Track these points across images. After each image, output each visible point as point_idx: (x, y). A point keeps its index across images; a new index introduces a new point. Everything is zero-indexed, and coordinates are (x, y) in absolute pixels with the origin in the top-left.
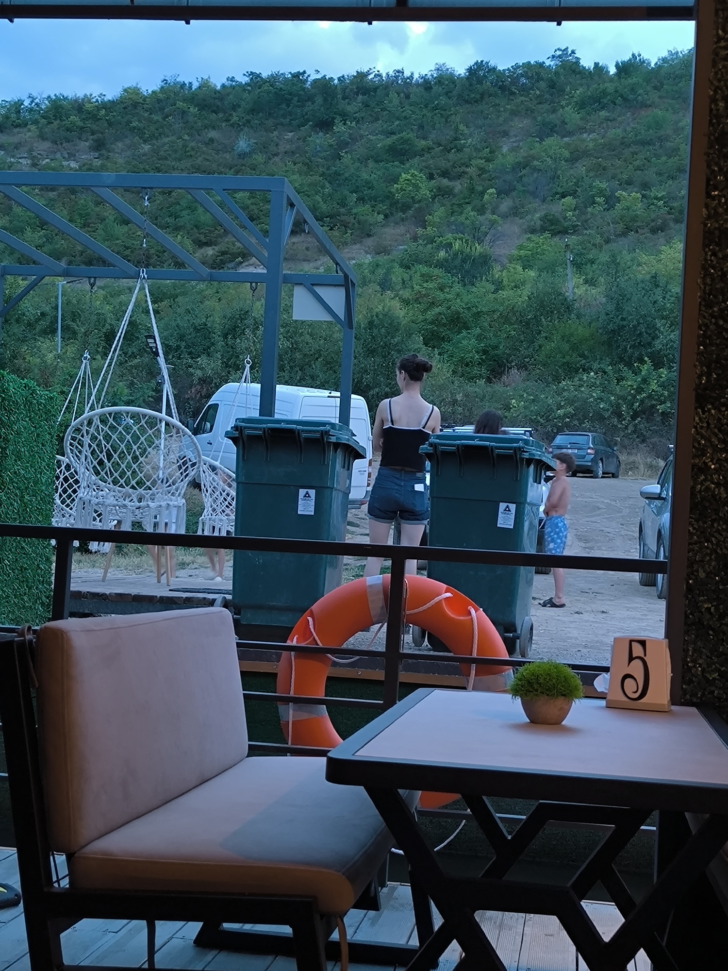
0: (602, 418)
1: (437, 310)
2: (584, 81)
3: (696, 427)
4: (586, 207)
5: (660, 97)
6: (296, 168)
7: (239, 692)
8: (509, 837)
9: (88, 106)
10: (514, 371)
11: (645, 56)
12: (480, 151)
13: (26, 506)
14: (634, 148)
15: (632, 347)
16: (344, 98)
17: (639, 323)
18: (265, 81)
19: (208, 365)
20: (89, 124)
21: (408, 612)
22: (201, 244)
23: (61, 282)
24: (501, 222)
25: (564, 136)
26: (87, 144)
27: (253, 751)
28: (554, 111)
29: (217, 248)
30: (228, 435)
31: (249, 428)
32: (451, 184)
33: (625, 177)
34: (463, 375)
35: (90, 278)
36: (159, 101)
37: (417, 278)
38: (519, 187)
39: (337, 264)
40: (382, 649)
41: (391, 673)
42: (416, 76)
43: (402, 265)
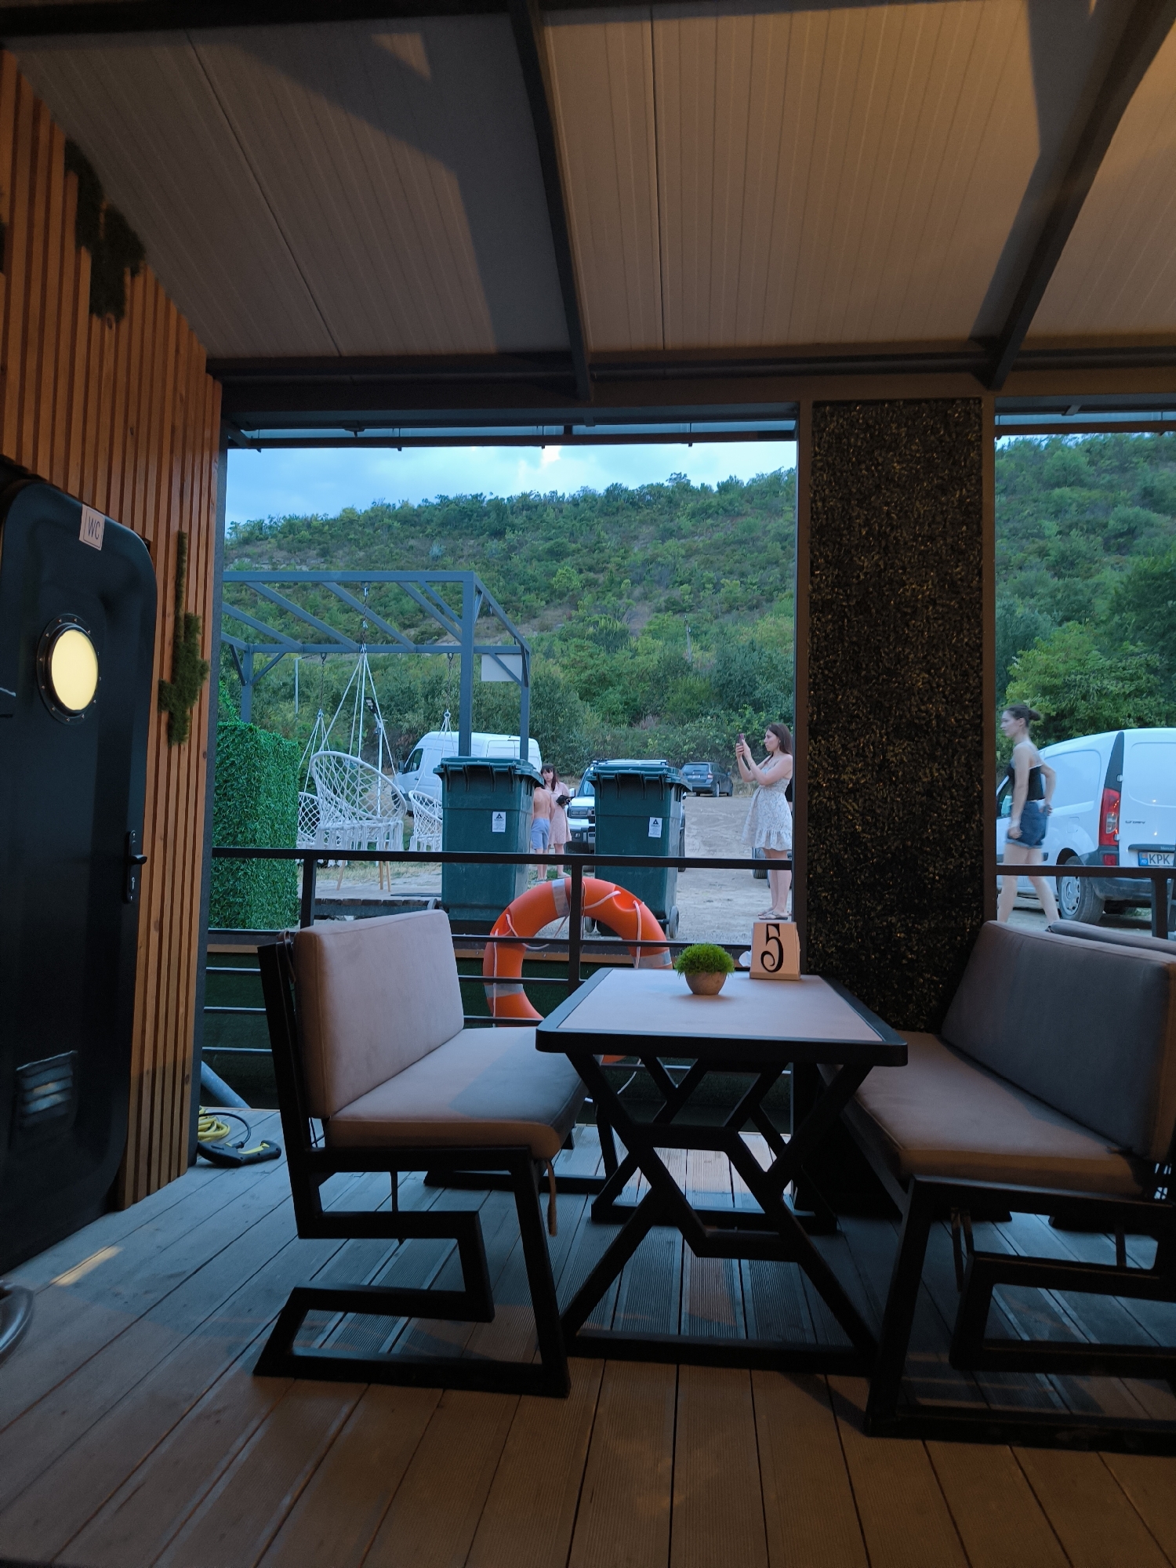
0: (718, 751)
1: (589, 672)
2: (694, 497)
3: (810, 755)
4: (699, 592)
5: (752, 508)
6: (477, 567)
7: (455, 977)
8: (677, 1086)
9: (314, 523)
10: (650, 717)
11: (739, 478)
12: (617, 551)
13: (276, 832)
14: (733, 547)
15: (739, 696)
16: (512, 513)
17: (743, 678)
18: (451, 502)
19: (413, 719)
20: (316, 536)
21: (586, 908)
22: (405, 627)
23: (297, 658)
24: (635, 604)
25: (679, 539)
26: (315, 552)
27: (469, 1024)
28: (672, 520)
29: (418, 629)
30: (436, 772)
31: (453, 766)
32: (596, 576)
33: (727, 568)
34: (610, 721)
35: (321, 653)
36: (370, 518)
37: (572, 648)
38: (648, 578)
39: (515, 637)
40: (567, 937)
41: (575, 955)
42: (567, 496)
43: (560, 639)
